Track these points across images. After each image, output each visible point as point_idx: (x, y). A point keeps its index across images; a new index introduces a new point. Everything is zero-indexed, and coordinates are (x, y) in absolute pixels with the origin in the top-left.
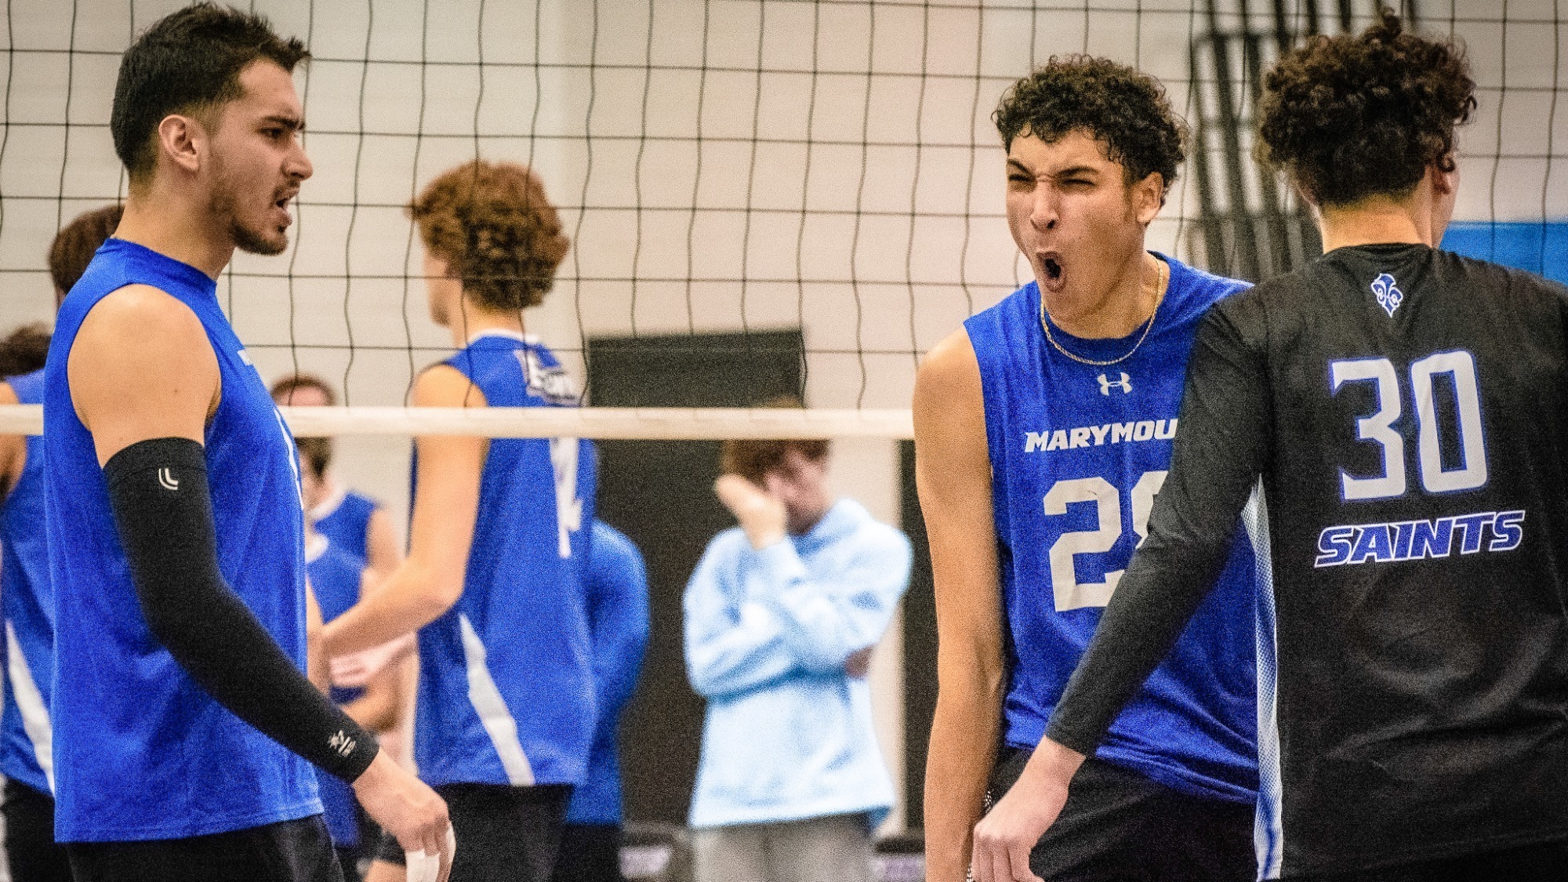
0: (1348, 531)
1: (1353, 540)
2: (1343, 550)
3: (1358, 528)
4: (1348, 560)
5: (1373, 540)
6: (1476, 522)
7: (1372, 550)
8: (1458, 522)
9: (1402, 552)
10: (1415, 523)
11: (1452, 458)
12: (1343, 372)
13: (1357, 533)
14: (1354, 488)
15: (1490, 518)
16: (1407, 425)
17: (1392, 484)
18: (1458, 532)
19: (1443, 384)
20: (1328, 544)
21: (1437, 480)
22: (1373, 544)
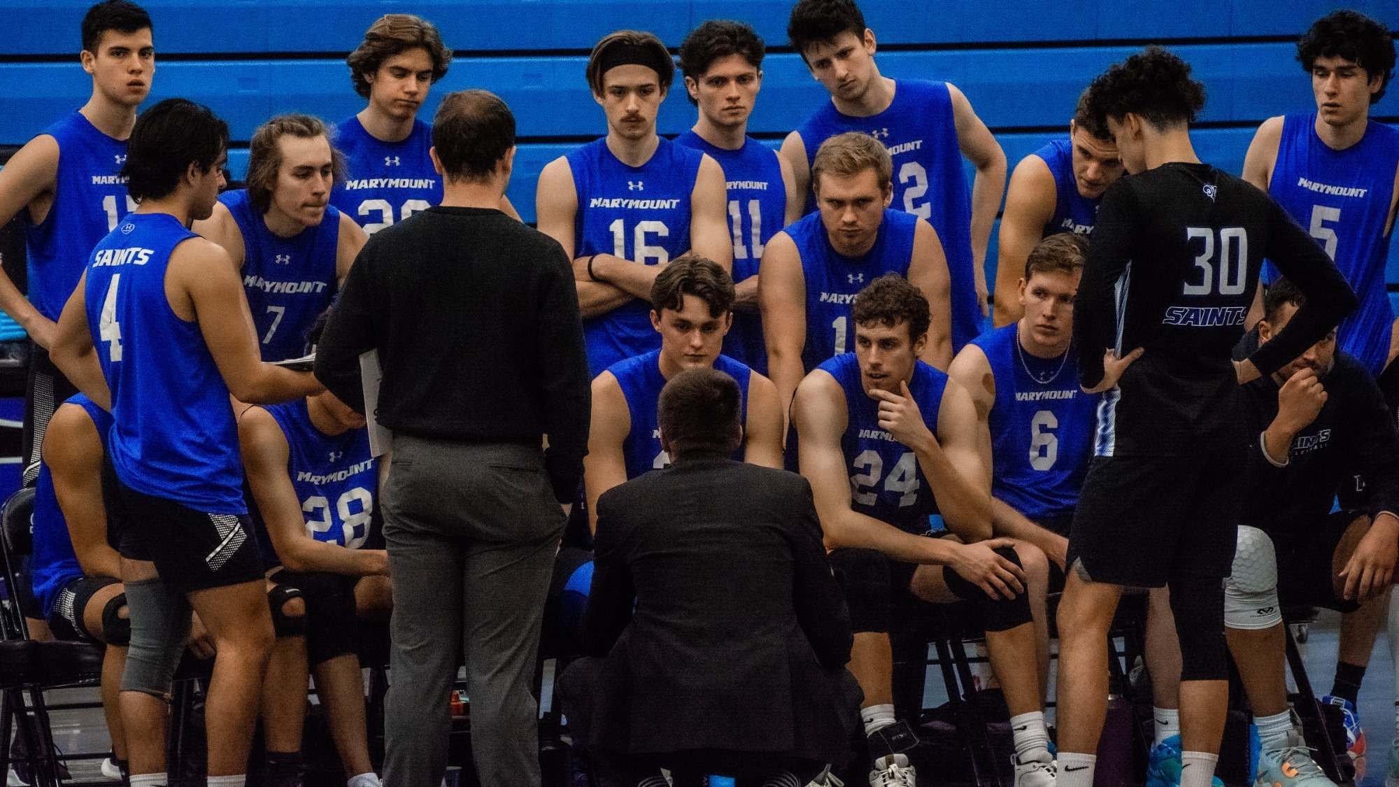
0: (1182, 310)
1: (1183, 314)
2: (1178, 318)
3: (1187, 308)
4: (1179, 323)
5: (1193, 315)
6: (1234, 311)
7: (1191, 320)
8: (1229, 310)
9: (1204, 323)
10: (1211, 308)
11: (1232, 280)
12: (1192, 232)
13: (1186, 310)
14: (1189, 290)
15: (1241, 309)
16: (1215, 262)
17: (1204, 290)
18: (1228, 314)
19: (1234, 241)
20: (1171, 314)
21: (1225, 289)
22: (1192, 317)
